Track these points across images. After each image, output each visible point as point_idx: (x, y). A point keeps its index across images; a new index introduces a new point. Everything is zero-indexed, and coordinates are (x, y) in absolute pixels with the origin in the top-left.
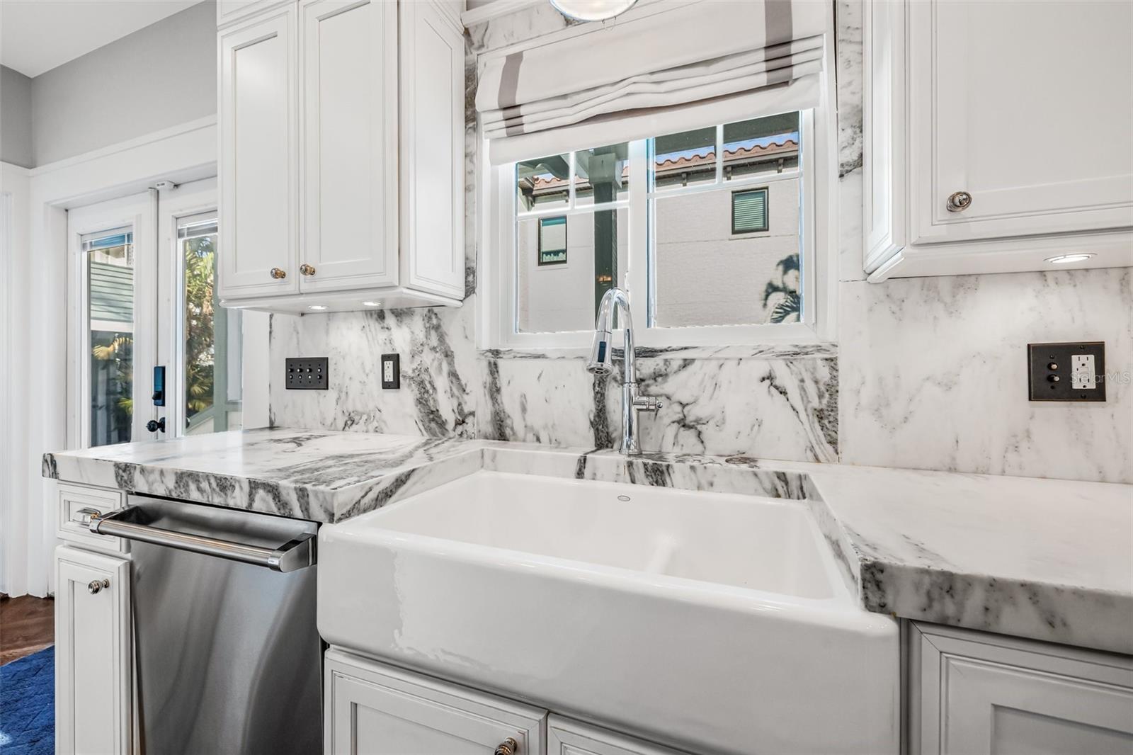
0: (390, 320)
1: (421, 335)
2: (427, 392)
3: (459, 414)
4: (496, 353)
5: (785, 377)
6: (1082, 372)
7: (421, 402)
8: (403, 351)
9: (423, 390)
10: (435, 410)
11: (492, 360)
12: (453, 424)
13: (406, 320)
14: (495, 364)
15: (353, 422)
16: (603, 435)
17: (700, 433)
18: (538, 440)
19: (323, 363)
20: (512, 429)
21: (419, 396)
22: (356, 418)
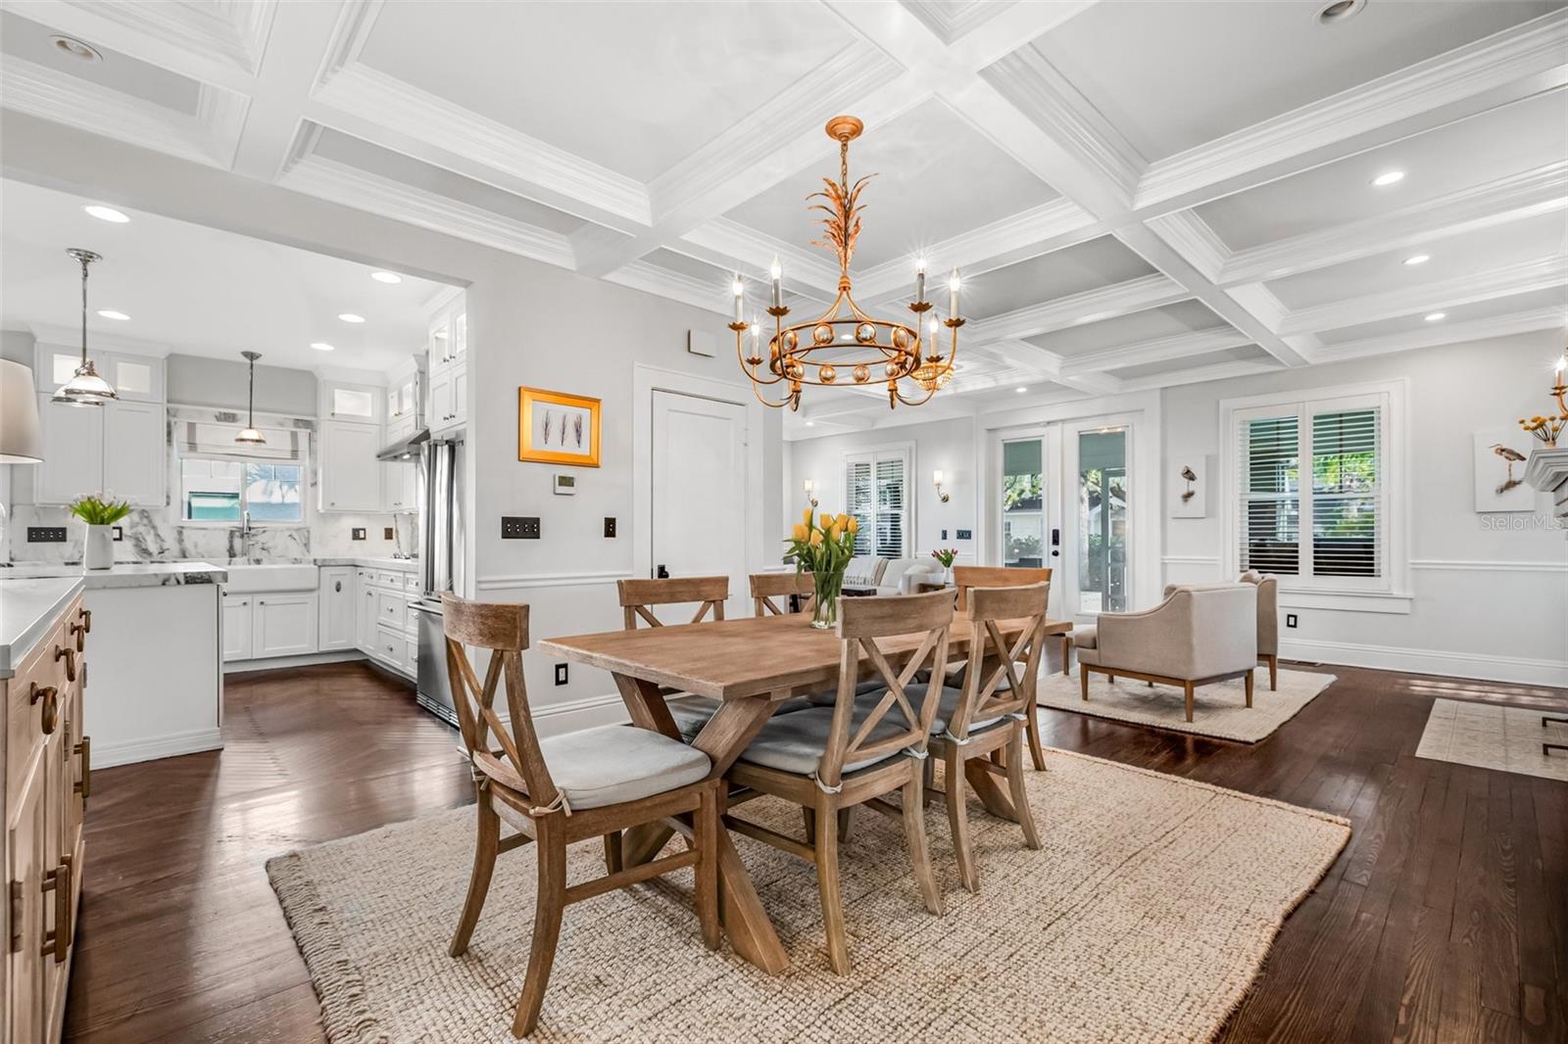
1: (137, 520)
2: (141, 542)
3: (160, 549)
4: (182, 527)
5: (295, 535)
6: (362, 534)
7: (137, 545)
8: (125, 525)
9: (138, 541)
10: (145, 548)
14: (181, 532)
16: (232, 553)
17: (270, 550)
18: (203, 557)
19: (64, 530)
20: (189, 554)
21: (135, 543)
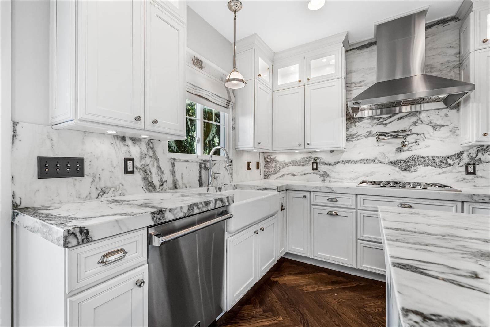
0: (129, 142)
1: (145, 151)
2: (148, 174)
3: (161, 182)
4: (174, 159)
6: (250, 165)
7: (145, 179)
8: (136, 157)
9: (146, 174)
10: (151, 181)
11: (173, 162)
12: (159, 186)
13: (138, 143)
14: (174, 163)
15: (104, 193)
16: (200, 183)
17: (217, 180)
18: (186, 187)
20: (179, 185)
21: (144, 176)
22: (107, 191)
